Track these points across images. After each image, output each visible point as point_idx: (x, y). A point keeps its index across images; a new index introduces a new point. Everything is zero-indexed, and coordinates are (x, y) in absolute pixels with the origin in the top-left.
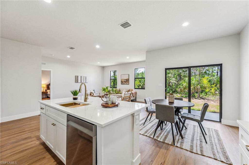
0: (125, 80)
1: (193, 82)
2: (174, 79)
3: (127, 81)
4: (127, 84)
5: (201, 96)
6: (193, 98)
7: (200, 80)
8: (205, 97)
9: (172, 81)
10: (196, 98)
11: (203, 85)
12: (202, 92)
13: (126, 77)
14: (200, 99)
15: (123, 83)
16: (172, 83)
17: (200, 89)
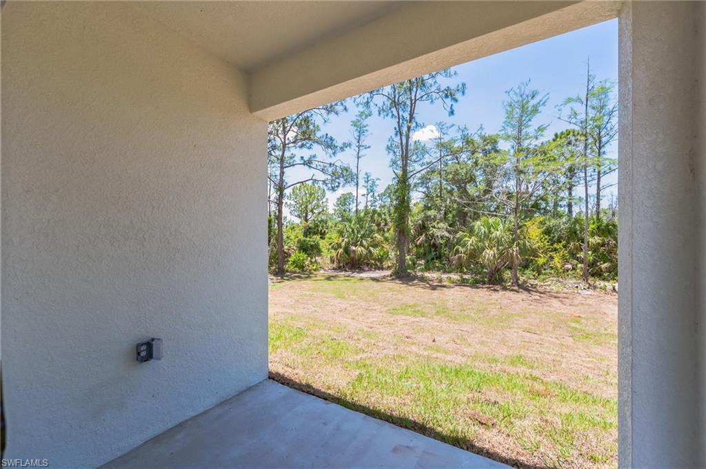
1: (498, 233)
2: (442, 225)
5: (522, 279)
6: (498, 287)
7: (520, 227)
9: (438, 233)
10: (505, 289)
11: (528, 244)
12: (526, 267)
14: (518, 292)
16: (437, 238)
17: (518, 257)
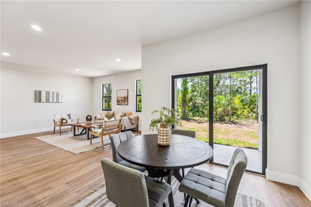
0: (122, 98)
1: (223, 102)
2: (200, 98)
3: (125, 100)
4: (125, 104)
5: (232, 120)
6: (223, 123)
7: (231, 99)
8: (237, 121)
9: (198, 102)
10: (226, 123)
11: (235, 106)
12: (233, 115)
13: (124, 94)
14: (231, 124)
15: (119, 102)
16: (198, 104)
17: (230, 111)
